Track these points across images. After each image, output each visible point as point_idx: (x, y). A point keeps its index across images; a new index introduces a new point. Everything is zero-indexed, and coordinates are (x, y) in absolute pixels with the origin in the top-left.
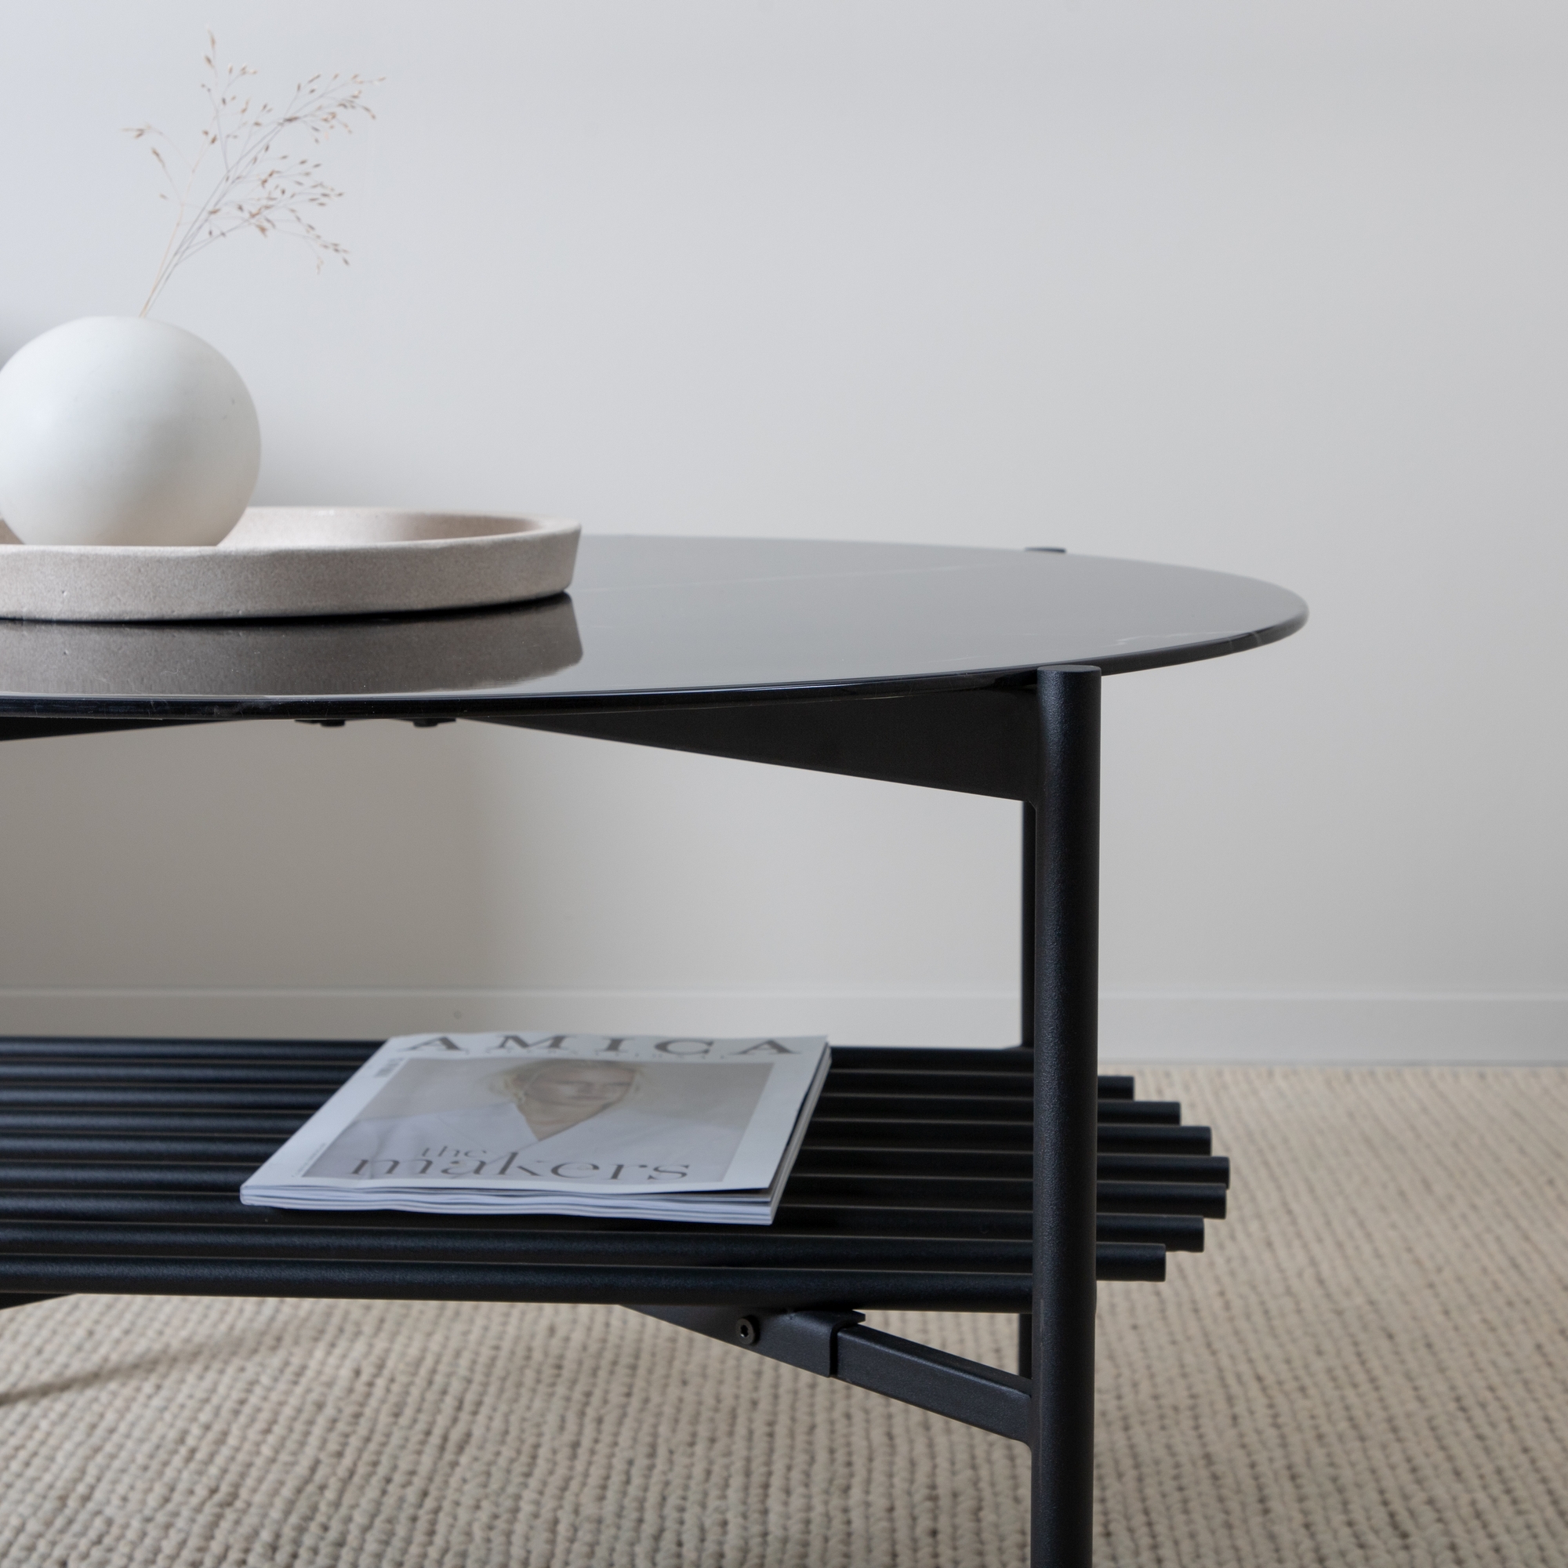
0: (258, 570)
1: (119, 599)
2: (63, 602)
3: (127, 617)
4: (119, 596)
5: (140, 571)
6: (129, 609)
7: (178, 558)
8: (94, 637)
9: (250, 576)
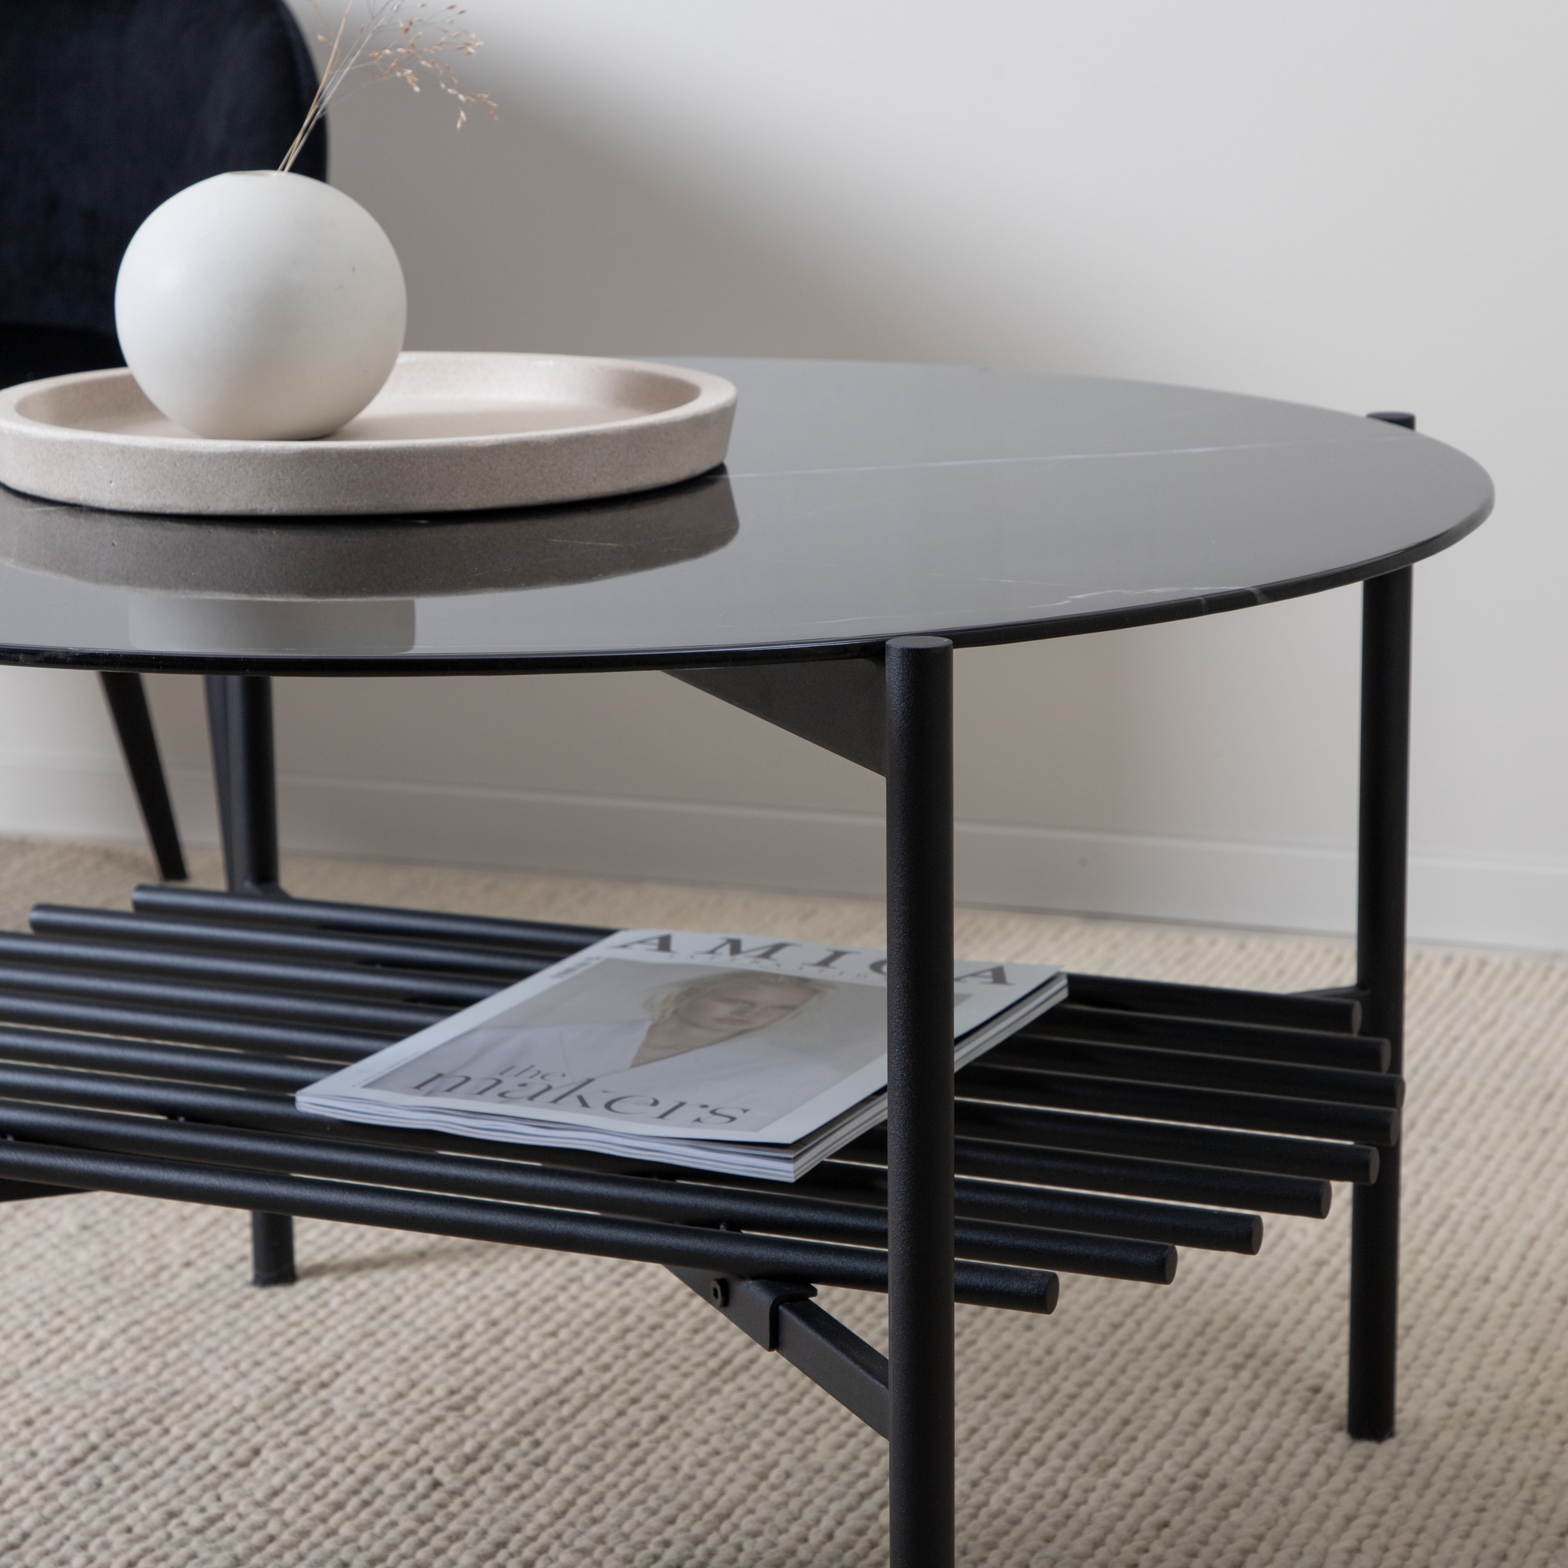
0: (288, 468)
1: (158, 492)
2: (111, 492)
3: (168, 511)
4: (159, 489)
5: (175, 465)
6: (168, 502)
7: (210, 454)
8: (139, 529)
9: (280, 474)
